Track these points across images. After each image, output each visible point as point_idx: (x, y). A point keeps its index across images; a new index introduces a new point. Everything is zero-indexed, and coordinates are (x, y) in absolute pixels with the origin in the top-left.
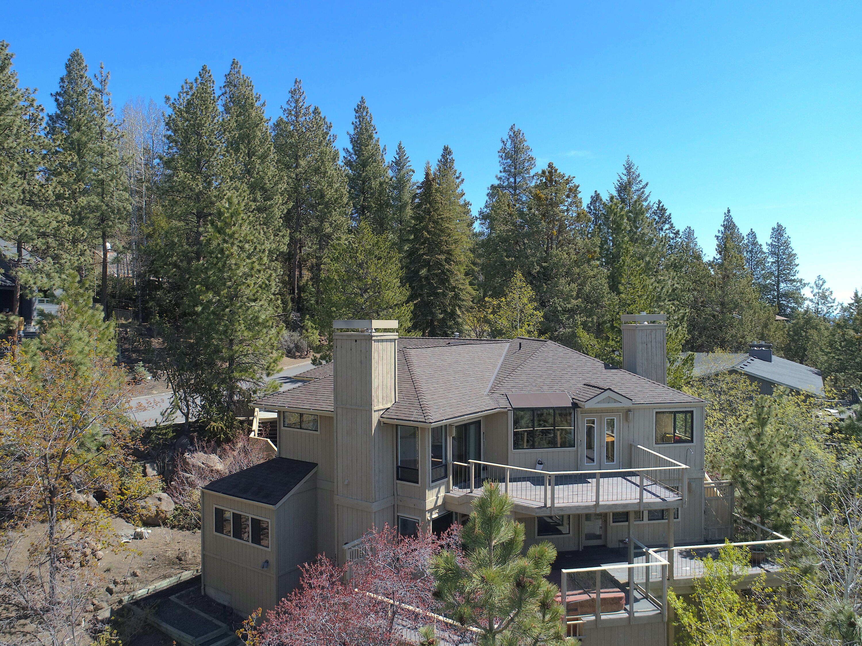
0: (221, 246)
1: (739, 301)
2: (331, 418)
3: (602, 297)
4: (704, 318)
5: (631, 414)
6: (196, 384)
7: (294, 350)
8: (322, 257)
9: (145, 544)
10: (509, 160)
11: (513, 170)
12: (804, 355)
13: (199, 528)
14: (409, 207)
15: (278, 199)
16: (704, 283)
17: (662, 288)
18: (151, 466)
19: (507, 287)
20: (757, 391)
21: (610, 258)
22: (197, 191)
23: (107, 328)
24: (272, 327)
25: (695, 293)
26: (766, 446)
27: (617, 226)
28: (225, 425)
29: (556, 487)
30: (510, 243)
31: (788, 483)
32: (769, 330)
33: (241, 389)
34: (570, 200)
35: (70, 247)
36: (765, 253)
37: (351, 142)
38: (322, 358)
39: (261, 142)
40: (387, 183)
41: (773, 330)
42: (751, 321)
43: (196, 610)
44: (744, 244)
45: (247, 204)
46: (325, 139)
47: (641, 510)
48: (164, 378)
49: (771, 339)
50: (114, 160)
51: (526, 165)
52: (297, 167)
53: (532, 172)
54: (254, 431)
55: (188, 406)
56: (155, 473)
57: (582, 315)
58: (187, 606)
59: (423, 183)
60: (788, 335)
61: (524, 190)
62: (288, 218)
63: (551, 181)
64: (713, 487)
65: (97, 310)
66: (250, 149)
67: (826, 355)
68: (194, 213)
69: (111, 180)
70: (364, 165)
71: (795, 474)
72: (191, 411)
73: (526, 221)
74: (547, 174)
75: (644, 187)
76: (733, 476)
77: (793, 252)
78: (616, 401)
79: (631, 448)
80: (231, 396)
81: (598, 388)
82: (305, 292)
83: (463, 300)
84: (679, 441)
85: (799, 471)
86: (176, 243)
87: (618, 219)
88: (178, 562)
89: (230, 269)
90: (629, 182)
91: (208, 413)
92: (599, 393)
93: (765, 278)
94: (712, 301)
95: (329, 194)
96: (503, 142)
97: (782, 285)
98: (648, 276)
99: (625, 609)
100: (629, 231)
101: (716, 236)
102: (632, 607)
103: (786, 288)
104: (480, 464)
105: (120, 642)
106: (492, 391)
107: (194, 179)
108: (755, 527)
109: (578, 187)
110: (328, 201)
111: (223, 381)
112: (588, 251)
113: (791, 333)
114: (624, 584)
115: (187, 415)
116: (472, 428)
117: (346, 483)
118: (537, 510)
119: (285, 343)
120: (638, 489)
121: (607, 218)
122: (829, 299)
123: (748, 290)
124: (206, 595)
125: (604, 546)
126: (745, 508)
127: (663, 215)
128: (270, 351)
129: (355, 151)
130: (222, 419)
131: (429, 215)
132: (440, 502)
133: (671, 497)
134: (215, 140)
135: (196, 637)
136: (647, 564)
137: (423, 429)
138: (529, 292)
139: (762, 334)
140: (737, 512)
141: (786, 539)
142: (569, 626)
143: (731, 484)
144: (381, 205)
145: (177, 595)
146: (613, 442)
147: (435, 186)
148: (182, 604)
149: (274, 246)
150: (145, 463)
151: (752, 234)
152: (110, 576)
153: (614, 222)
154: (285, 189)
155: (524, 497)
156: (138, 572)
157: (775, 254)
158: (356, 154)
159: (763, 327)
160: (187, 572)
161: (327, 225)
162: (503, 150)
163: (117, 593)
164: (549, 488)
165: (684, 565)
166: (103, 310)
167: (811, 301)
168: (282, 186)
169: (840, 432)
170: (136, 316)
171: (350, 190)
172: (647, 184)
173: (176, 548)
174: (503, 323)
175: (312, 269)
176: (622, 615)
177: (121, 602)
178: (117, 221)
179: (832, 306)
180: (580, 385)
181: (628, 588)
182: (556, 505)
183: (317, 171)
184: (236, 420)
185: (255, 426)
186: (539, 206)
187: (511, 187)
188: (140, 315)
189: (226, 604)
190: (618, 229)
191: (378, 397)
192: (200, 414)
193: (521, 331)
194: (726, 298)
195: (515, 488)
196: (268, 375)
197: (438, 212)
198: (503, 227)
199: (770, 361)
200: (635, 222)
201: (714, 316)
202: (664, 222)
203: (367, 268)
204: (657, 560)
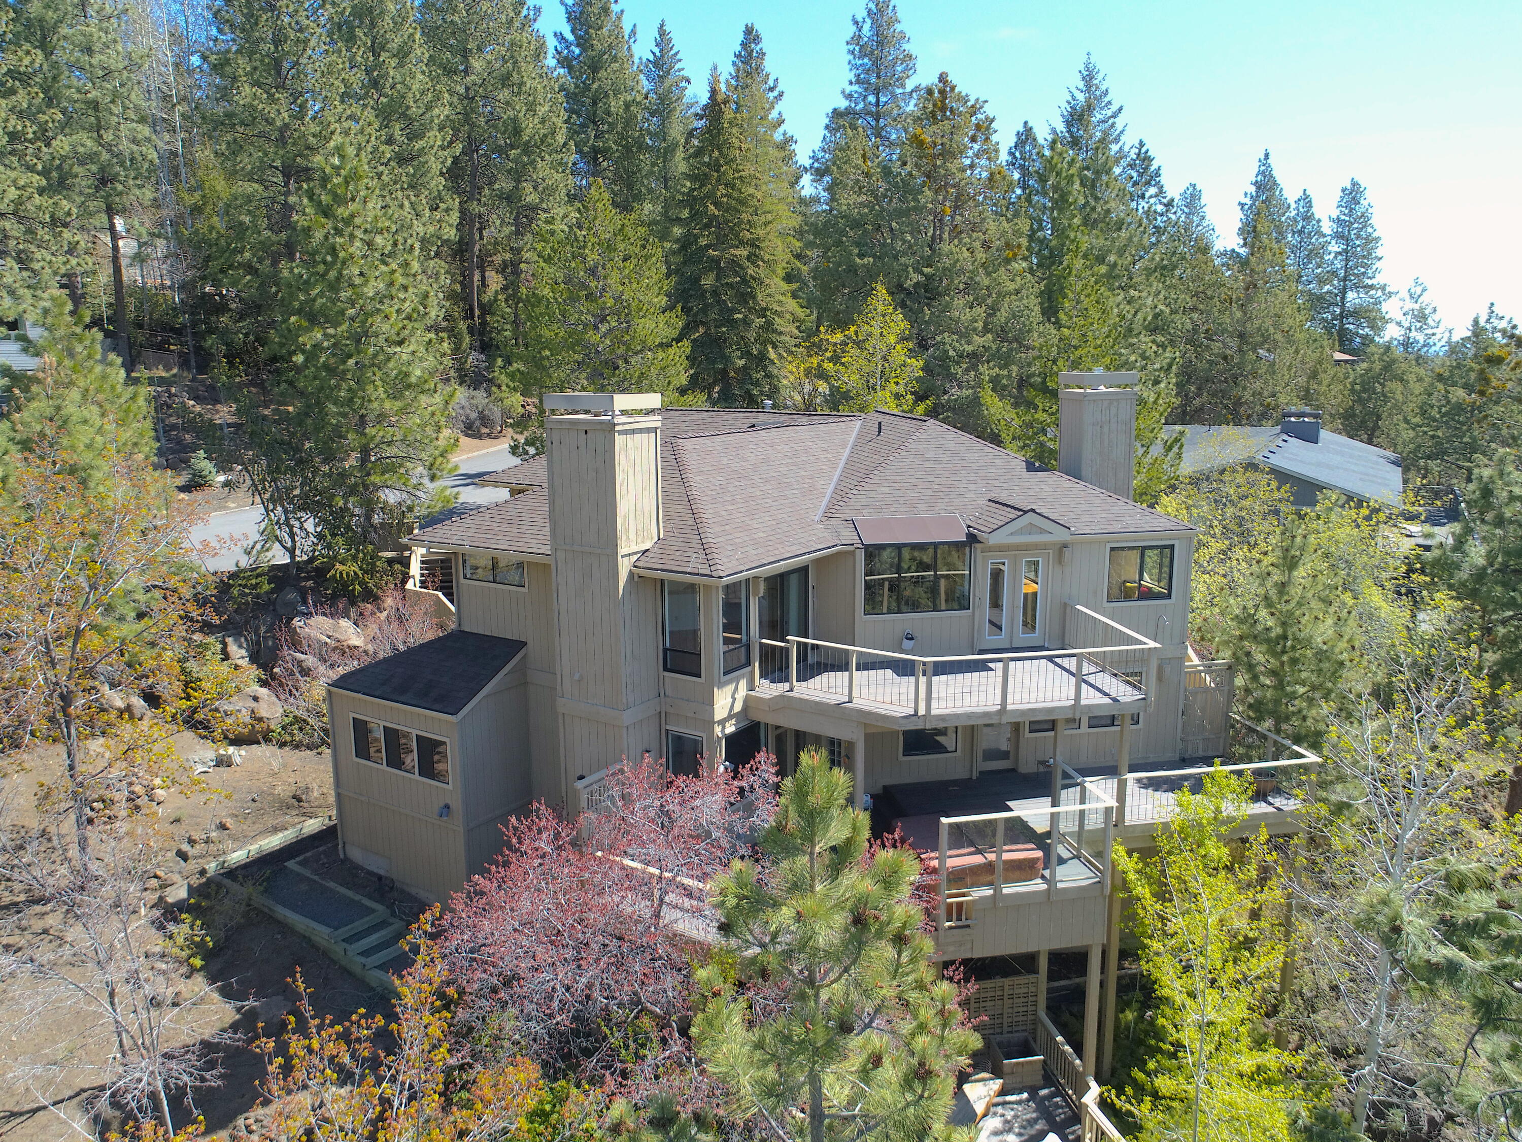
0: (331, 240)
1: (1272, 331)
2: (547, 567)
3: (1029, 331)
4: (1208, 361)
5: (1067, 553)
6: (304, 496)
7: (478, 423)
8: (522, 249)
9: (237, 775)
10: (866, 60)
11: (873, 80)
12: (1376, 427)
13: (329, 747)
14: (680, 154)
15: (434, 137)
16: (1212, 298)
17: (1136, 312)
18: (235, 640)
19: (860, 313)
20: (1288, 501)
21: (1046, 258)
22: (279, 124)
23: (133, 398)
24: (435, 392)
25: (1195, 316)
26: (1293, 604)
27: (1061, 196)
28: (361, 569)
29: (935, 679)
30: (865, 231)
31: (1326, 665)
32: (1320, 384)
33: (386, 503)
34: (976, 147)
35: (47, 237)
36: (1324, 236)
37: (569, 20)
38: (529, 443)
39: (395, 23)
40: (639, 103)
41: (1325, 382)
42: (1290, 368)
43: (332, 885)
44: (1289, 218)
45: (376, 149)
46: (518, 14)
47: (1077, 718)
48: (245, 487)
49: (1322, 398)
50: (114, 59)
51: (899, 69)
52: (466, 72)
53: (910, 85)
54: (413, 577)
55: (292, 535)
56: (243, 652)
57: (991, 364)
58: (316, 878)
59: (705, 108)
60: (1353, 391)
61: (894, 120)
62: (454, 173)
63: (943, 109)
64: (1201, 671)
65: (111, 364)
66: (375, 38)
67: (1414, 429)
68: (276, 168)
69: (113, 102)
70: (595, 67)
71: (1337, 650)
72: (298, 544)
73: (896, 185)
74: (936, 94)
75: (1114, 116)
76: (1234, 654)
77: (1375, 235)
78: (1042, 531)
79: (1065, 609)
80: (368, 517)
81: (1013, 507)
82: (494, 314)
83: (781, 333)
84: (1147, 595)
85: (1346, 645)
86: (247, 228)
87: (1063, 183)
88: (296, 804)
89: (351, 285)
90: (1089, 106)
91: (329, 547)
92: (1013, 516)
93: (1321, 282)
94: (1225, 331)
95: (531, 127)
96: (857, 23)
97: (1351, 295)
98: (1111, 289)
99: (1043, 877)
100: (1084, 206)
101: (1240, 204)
102: (1053, 874)
103: (1357, 301)
104: (806, 644)
105: (208, 939)
106: (828, 515)
107: (272, 100)
108: (1265, 737)
109: (993, 120)
110: (529, 141)
111: (353, 491)
112: (1008, 245)
113: (1358, 387)
114: (1043, 834)
115: (292, 552)
116: (794, 580)
117: (577, 677)
118: (901, 721)
119: (462, 412)
120: (1073, 679)
121: (1043, 179)
122: (1430, 321)
123: (1288, 310)
124: (346, 859)
125: (1013, 770)
126: (1250, 706)
127: (1146, 169)
128: (434, 435)
129: (577, 38)
130: (355, 558)
131: (718, 171)
132: (738, 707)
133: (1126, 694)
134: (307, 22)
135: (336, 929)
136: (1082, 807)
137: (707, 587)
138: (900, 323)
139: (1307, 390)
140: (1237, 713)
141: (1312, 758)
142: (951, 904)
143: (1230, 668)
144: (628, 148)
145: (298, 859)
146: (1035, 594)
147: (728, 113)
148: (308, 875)
149: (431, 229)
150: (224, 637)
151: (1306, 200)
152: (180, 831)
153: (1056, 188)
154: (447, 116)
155: (880, 698)
156: (229, 822)
157: (1342, 237)
158: (578, 45)
159: (1309, 377)
160: (311, 821)
161: (528, 187)
162: (856, 38)
163: (195, 858)
164: (923, 680)
165: (1143, 801)
166: (123, 365)
167: (1399, 324)
168: (441, 112)
169: (1423, 572)
170: (184, 364)
171: (570, 117)
172: (1120, 109)
173: (290, 780)
174: (851, 380)
175: (504, 270)
176: (1037, 885)
177: (203, 872)
178: (131, 182)
179: (1434, 334)
180: (983, 502)
181: (1049, 841)
182: (934, 712)
183: (505, 81)
184: (380, 558)
185: (415, 569)
186: (920, 158)
187: (869, 113)
188: (193, 363)
189: (382, 872)
190: (1062, 201)
191: (627, 531)
192: (314, 551)
193: (884, 398)
194: (1248, 325)
195: (865, 682)
196: (433, 478)
197: (734, 167)
198: (854, 199)
199: (1314, 440)
200: (1093, 186)
201: (1225, 358)
202: (1148, 183)
203: (605, 278)
204: (1098, 799)
